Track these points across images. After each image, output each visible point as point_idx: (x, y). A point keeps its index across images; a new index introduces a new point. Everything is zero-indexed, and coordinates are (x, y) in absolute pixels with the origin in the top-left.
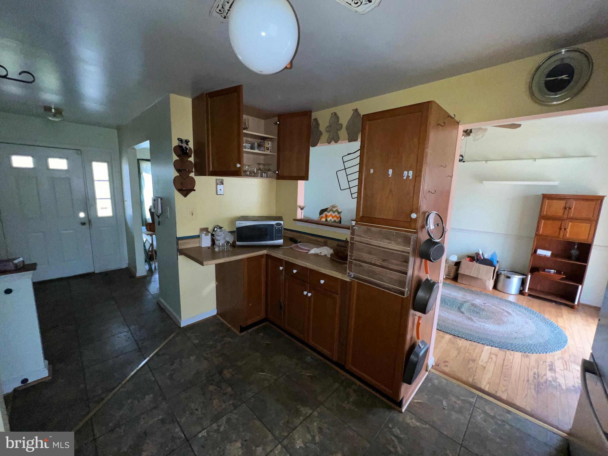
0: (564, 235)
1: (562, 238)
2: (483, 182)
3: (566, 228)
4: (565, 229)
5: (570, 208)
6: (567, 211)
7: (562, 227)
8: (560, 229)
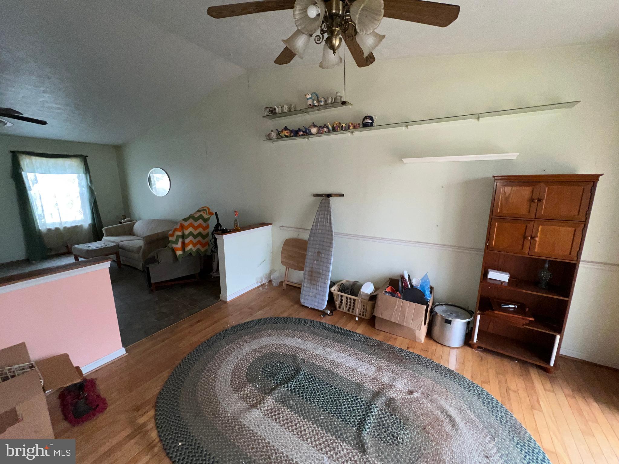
0: (531, 247)
1: (527, 252)
2: (403, 159)
3: (534, 235)
4: (533, 238)
5: (540, 200)
6: (536, 204)
7: (527, 234)
8: (525, 237)
